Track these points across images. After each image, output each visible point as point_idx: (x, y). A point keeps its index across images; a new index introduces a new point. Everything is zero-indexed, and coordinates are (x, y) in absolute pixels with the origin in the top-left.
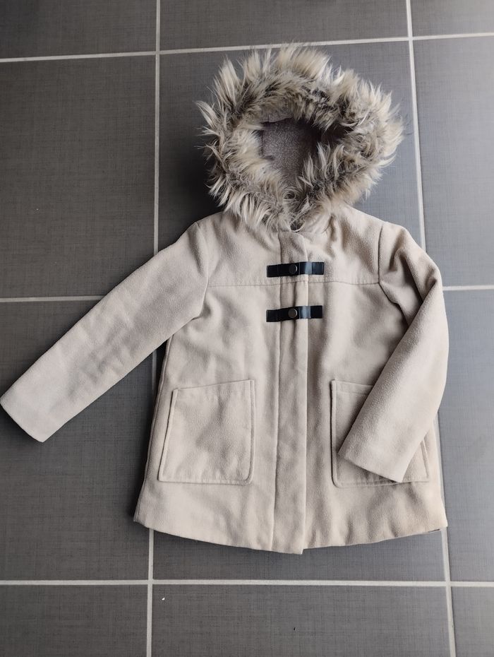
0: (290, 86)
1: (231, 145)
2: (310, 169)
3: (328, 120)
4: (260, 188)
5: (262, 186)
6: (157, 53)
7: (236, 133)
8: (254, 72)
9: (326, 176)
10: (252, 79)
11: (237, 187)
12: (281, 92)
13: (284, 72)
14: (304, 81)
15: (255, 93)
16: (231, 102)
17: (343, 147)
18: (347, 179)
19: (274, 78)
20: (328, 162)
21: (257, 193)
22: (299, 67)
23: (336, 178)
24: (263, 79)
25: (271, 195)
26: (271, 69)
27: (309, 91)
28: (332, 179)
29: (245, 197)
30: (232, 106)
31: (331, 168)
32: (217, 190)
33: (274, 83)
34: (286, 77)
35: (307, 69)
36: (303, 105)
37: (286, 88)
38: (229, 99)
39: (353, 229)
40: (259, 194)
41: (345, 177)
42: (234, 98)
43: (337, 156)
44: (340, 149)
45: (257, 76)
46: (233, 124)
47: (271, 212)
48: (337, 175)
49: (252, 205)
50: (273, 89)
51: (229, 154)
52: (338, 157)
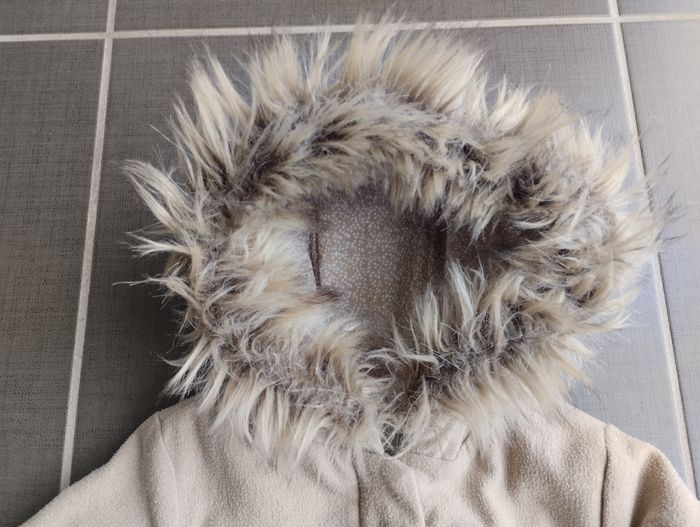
0: (381, 130)
1: (225, 268)
2: (429, 320)
3: (481, 213)
4: (303, 368)
5: (310, 361)
6: (108, 36)
7: (239, 238)
8: (281, 88)
9: (473, 343)
10: (276, 107)
11: (244, 369)
12: (356, 146)
13: (363, 95)
14: (419, 117)
15: (286, 143)
16: (222, 166)
17: (521, 279)
18: (527, 352)
19: (337, 109)
20: (479, 311)
21: (295, 383)
22: (403, 78)
23: (499, 351)
24: (307, 109)
25: (331, 384)
26: (330, 82)
27: (433, 144)
28: (490, 350)
29: (263, 394)
30: (224, 176)
31: (485, 326)
32: (193, 374)
33: (335, 122)
34: (370, 109)
35: (425, 84)
36: (417, 181)
37: (370, 138)
38: (215, 159)
39: (533, 449)
40: (301, 385)
41: (523, 346)
42: (227, 157)
43: (504, 301)
44: (511, 285)
45: (290, 101)
46: (228, 220)
47: (334, 421)
48: (501, 343)
49: (283, 410)
50: (334, 136)
51: (222, 293)
52: (507, 303)
